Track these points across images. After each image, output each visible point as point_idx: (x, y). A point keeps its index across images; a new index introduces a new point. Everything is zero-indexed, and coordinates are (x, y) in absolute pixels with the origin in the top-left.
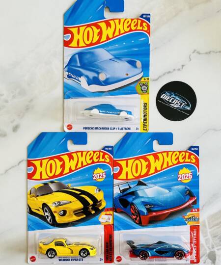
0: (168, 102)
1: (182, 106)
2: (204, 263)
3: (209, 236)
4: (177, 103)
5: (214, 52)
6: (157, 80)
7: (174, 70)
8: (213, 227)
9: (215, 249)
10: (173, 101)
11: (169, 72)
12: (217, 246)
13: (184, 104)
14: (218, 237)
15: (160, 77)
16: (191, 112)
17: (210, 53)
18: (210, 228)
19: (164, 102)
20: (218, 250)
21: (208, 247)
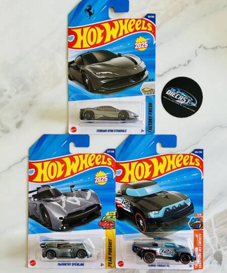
0: (174, 98)
1: (187, 102)
2: (210, 263)
3: (215, 236)
4: (182, 99)
5: (220, 47)
6: (162, 75)
7: (180, 65)
8: (219, 226)
9: (222, 249)
10: (178, 97)
11: (175, 68)
12: (224, 246)
13: (189, 100)
14: (224, 237)
15: (165, 72)
16: (196, 109)
17: (216, 48)
18: (216, 228)
19: (170, 98)
20: (224, 250)
21: (214, 247)
